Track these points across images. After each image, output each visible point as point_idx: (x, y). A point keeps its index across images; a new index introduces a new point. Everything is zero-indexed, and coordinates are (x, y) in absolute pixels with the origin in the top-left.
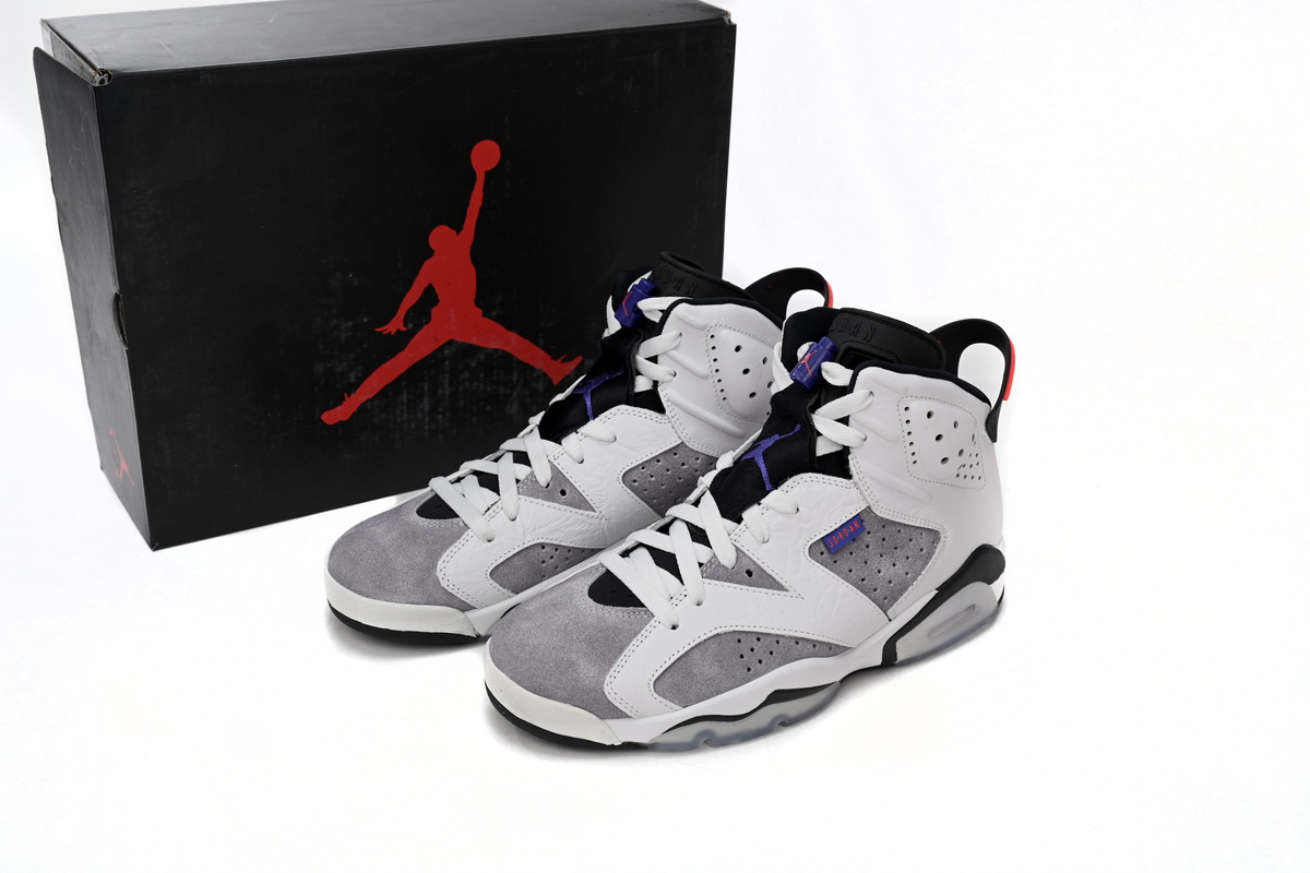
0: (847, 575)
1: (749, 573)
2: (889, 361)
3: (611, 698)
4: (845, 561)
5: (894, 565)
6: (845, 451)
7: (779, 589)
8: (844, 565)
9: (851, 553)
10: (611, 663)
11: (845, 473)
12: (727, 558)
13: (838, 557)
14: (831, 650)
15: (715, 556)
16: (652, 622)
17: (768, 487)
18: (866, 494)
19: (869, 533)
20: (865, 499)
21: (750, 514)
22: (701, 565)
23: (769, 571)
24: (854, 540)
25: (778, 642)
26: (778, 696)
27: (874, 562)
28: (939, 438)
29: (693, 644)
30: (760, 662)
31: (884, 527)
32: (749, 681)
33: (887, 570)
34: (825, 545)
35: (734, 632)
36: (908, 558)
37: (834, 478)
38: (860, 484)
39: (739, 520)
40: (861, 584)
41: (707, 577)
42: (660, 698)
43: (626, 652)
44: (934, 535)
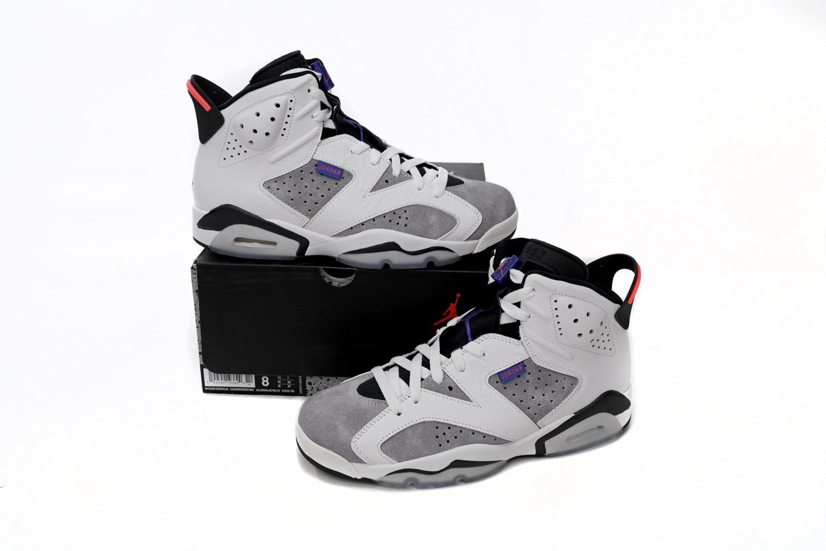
0: (511, 397)
1: (450, 388)
2: (552, 272)
3: (354, 450)
4: (511, 388)
5: (544, 395)
6: (518, 323)
7: (467, 400)
8: (510, 391)
9: (516, 385)
10: (357, 430)
11: (516, 336)
12: (438, 378)
13: (507, 385)
14: (496, 441)
15: (431, 376)
16: (386, 410)
17: (470, 339)
18: (528, 350)
19: (529, 374)
20: (527, 353)
21: (456, 354)
22: (422, 379)
23: (462, 389)
24: (519, 376)
25: (461, 432)
26: (457, 464)
27: (531, 392)
28: (576, 321)
29: (408, 426)
30: (448, 442)
31: (540, 371)
32: (440, 452)
33: (538, 397)
34: (500, 378)
35: (434, 421)
36: (553, 392)
37: (509, 338)
38: (525, 343)
39: (449, 357)
40: (520, 404)
41: (424, 388)
42: (384, 455)
43: (368, 425)
44: (574, 381)
